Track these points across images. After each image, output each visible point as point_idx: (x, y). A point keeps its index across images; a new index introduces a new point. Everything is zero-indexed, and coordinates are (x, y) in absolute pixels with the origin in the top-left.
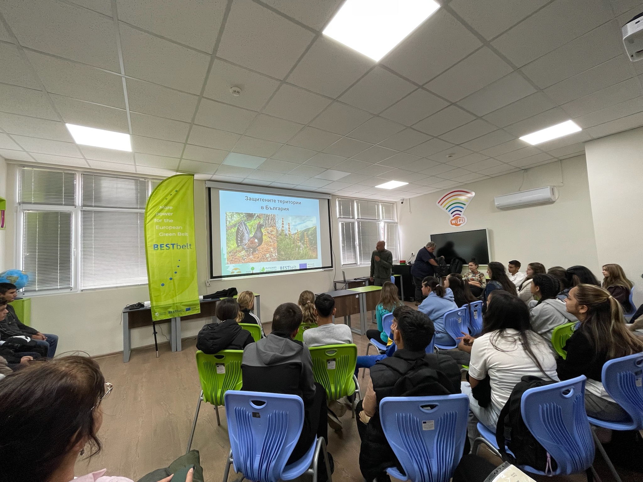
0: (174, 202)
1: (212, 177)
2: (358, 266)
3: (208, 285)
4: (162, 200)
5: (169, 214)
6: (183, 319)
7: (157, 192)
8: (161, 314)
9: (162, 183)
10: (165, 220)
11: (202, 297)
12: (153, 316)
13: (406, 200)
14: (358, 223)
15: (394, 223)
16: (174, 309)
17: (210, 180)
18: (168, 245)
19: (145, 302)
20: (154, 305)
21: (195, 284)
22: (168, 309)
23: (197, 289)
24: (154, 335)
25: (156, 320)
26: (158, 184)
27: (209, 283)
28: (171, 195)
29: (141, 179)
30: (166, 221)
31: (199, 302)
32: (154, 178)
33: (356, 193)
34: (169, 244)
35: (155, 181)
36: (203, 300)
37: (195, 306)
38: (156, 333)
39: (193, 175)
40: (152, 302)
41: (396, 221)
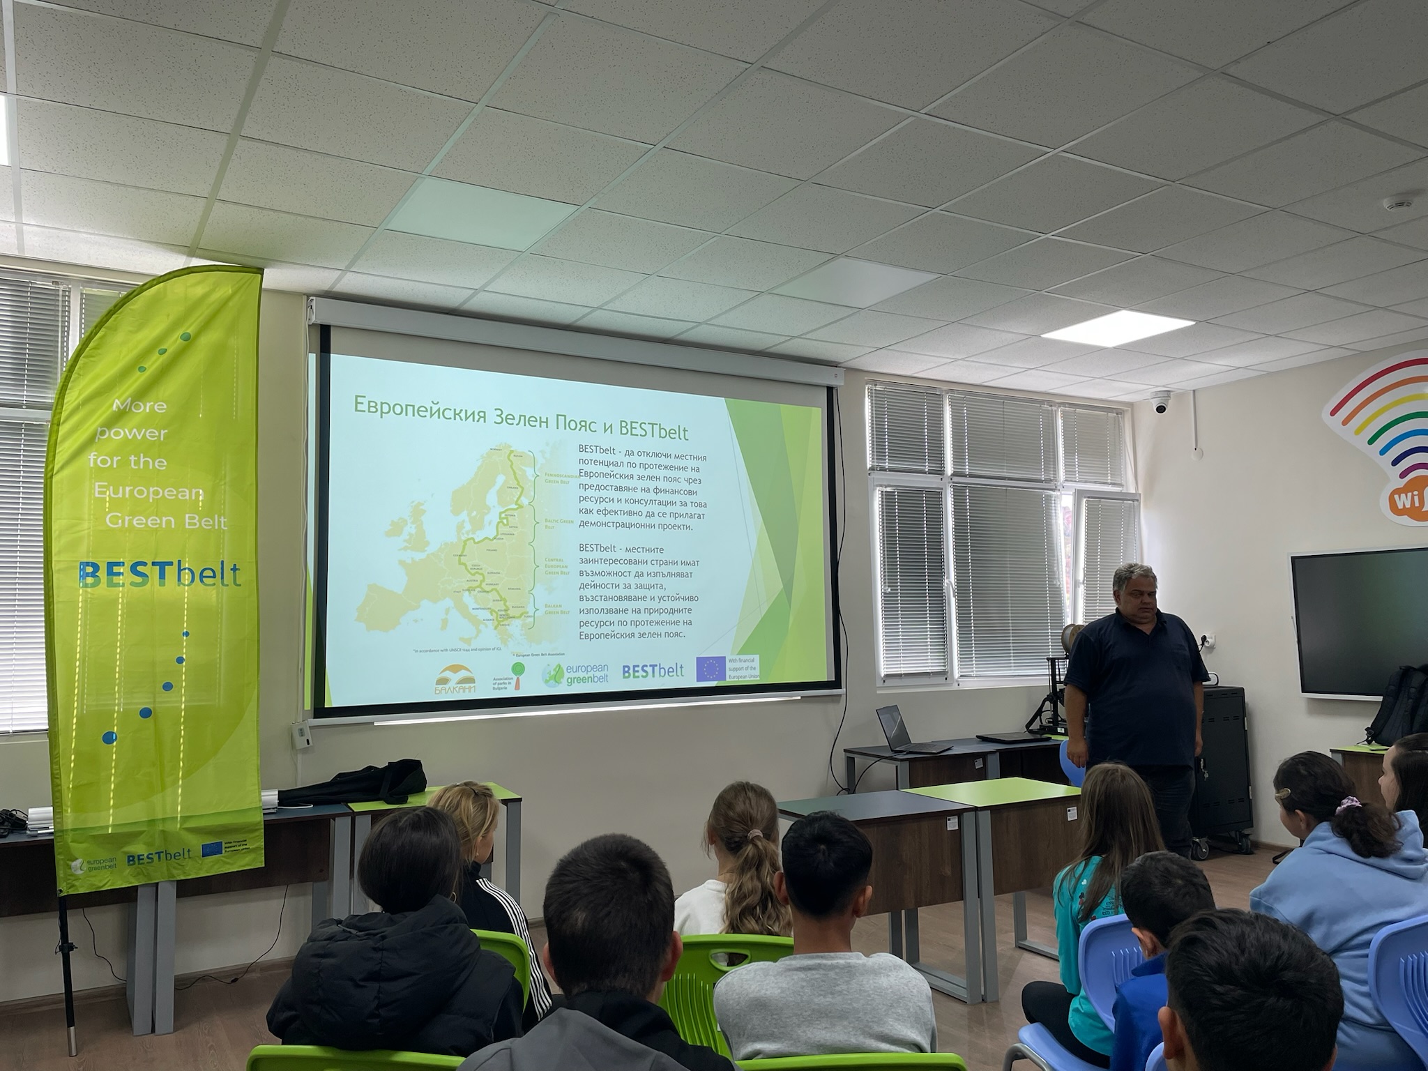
0: (173, 385)
1: (339, 280)
2: (955, 687)
3: (300, 743)
4: (124, 374)
5: (151, 434)
6: (188, 889)
7: (104, 336)
8: (94, 866)
9: (127, 299)
10: (132, 458)
11: (272, 797)
12: (60, 873)
13: (1181, 395)
14: (959, 493)
15: (1123, 497)
16: (149, 844)
17: (329, 295)
18: (140, 568)
19: (30, 811)
20: (70, 827)
21: (247, 739)
22: (126, 844)
23: (254, 761)
24: (60, 954)
25: (72, 892)
26: (110, 306)
27: (308, 735)
28: (163, 352)
29: (39, 283)
30: (137, 463)
31: (259, 818)
32: (95, 276)
33: (956, 360)
34: (144, 564)
35: (95, 291)
36: (279, 812)
37: (240, 837)
38: (71, 947)
39: (261, 271)
40: (58, 811)
41: (1133, 491)
